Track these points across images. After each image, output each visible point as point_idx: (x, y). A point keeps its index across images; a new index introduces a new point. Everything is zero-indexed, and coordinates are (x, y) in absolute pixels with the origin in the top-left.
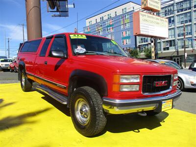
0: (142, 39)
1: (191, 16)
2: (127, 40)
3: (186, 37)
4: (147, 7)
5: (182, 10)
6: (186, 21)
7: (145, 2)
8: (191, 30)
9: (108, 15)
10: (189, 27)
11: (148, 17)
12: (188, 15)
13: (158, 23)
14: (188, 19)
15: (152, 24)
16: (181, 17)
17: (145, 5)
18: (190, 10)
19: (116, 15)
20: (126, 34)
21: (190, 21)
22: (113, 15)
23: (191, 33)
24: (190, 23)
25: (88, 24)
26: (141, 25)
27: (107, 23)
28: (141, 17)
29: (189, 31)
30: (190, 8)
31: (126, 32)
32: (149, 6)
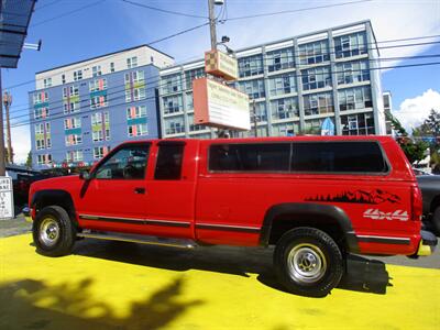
0: (172, 126)
1: (263, 86)
2: (141, 126)
3: (259, 124)
4: (218, 71)
5: (248, 74)
6: (257, 96)
7: (212, 61)
8: (266, 112)
9: (94, 68)
10: (262, 107)
11: (221, 89)
12: (260, 83)
13: (235, 103)
14: (259, 90)
15: (225, 104)
16: (247, 85)
17: (213, 66)
18: (262, 76)
19: (113, 70)
20: (137, 113)
21: (264, 95)
22: (106, 70)
23: (265, 118)
24: (263, 99)
25: (40, 85)
26: (209, 104)
27: (92, 87)
28: (209, 88)
29: (262, 114)
30: (262, 72)
31: (137, 109)
32: (220, 69)
